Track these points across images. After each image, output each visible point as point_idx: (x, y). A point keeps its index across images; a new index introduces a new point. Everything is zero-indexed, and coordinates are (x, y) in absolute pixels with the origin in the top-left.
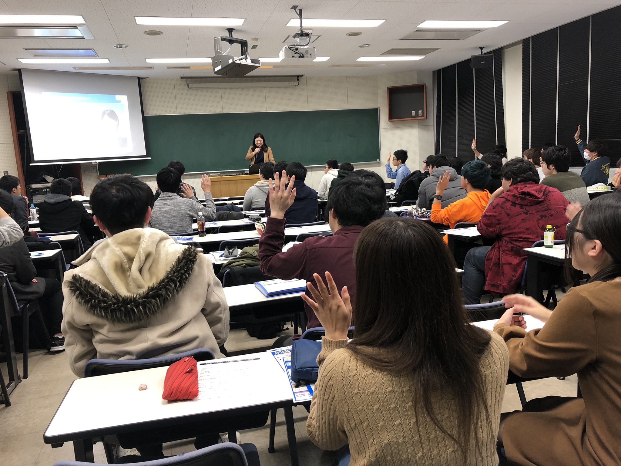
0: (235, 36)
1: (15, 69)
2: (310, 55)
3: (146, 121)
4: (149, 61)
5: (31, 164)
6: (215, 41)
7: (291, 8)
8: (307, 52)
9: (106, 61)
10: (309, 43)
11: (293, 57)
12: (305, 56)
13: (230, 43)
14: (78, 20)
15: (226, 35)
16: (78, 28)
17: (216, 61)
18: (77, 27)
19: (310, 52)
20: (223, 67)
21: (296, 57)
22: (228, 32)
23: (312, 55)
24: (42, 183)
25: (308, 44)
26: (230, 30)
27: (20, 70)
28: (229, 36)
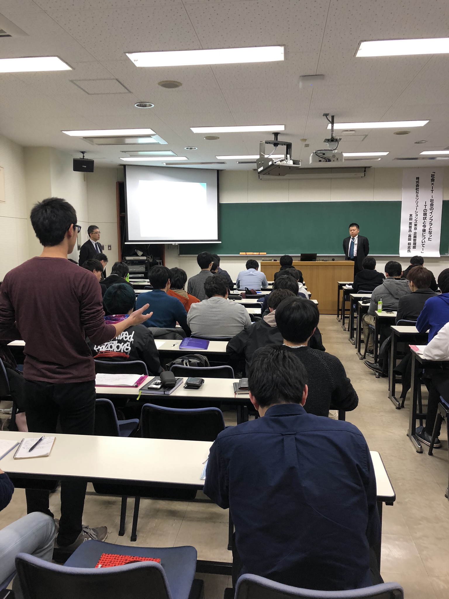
0: (280, 139)
1: (121, 165)
2: (337, 159)
3: (220, 206)
4: (218, 158)
5: (126, 243)
6: (261, 144)
7: (323, 116)
8: (334, 156)
9: (184, 159)
10: (337, 148)
11: (320, 161)
12: (332, 160)
13: (274, 146)
14: (149, 131)
15: (272, 138)
16: (152, 137)
17: (260, 163)
18: (150, 136)
19: (337, 156)
20: (265, 167)
21: (322, 162)
22: (274, 136)
23: (339, 159)
24: (134, 256)
25: (335, 149)
26: (276, 134)
27: (125, 166)
28: (275, 140)
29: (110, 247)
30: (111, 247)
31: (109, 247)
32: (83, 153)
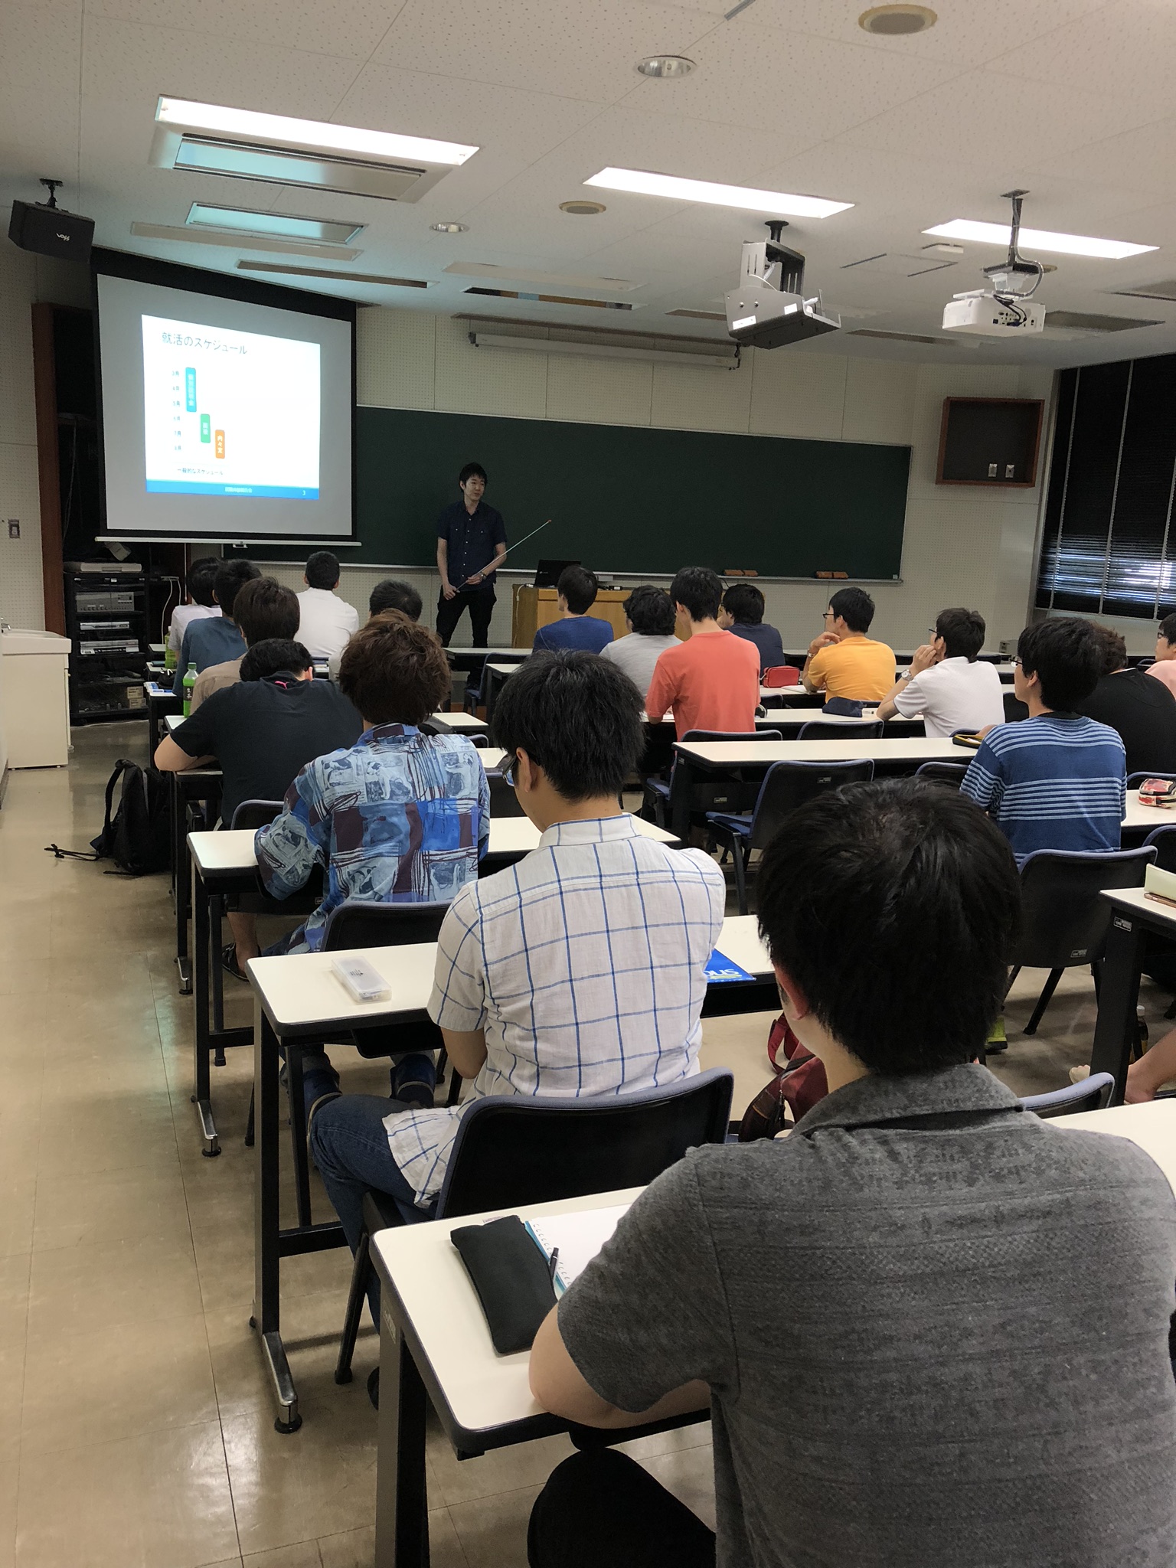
5: (99, 539)
11: (996, 321)
17: (742, 303)
20: (760, 321)
22: (771, 232)
24: (102, 562)
26: (775, 226)
29: (14, 528)
30: (18, 528)
31: (11, 527)
32: (52, 184)
